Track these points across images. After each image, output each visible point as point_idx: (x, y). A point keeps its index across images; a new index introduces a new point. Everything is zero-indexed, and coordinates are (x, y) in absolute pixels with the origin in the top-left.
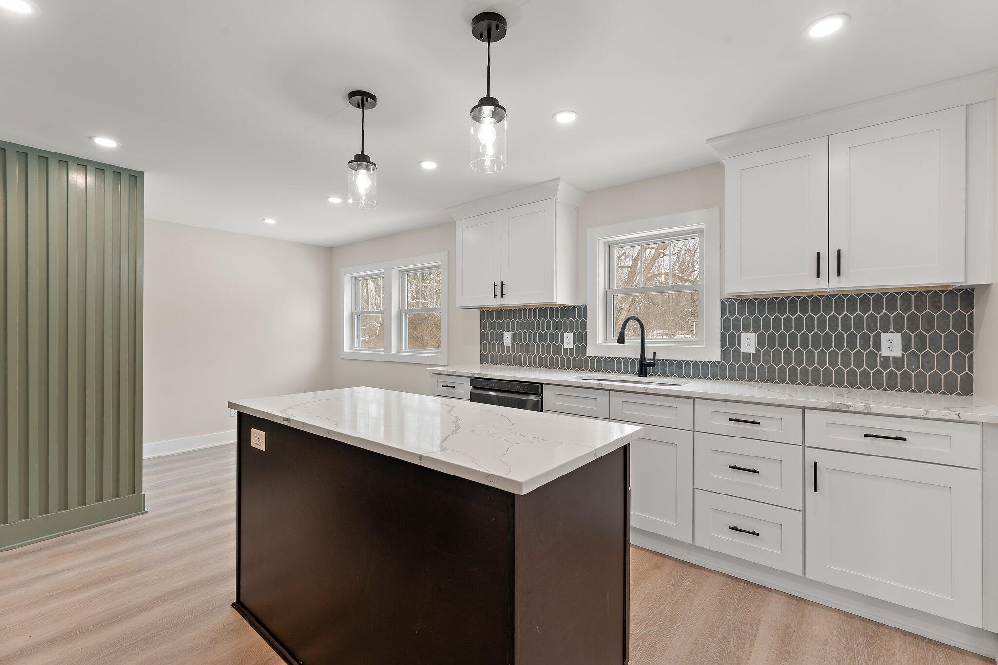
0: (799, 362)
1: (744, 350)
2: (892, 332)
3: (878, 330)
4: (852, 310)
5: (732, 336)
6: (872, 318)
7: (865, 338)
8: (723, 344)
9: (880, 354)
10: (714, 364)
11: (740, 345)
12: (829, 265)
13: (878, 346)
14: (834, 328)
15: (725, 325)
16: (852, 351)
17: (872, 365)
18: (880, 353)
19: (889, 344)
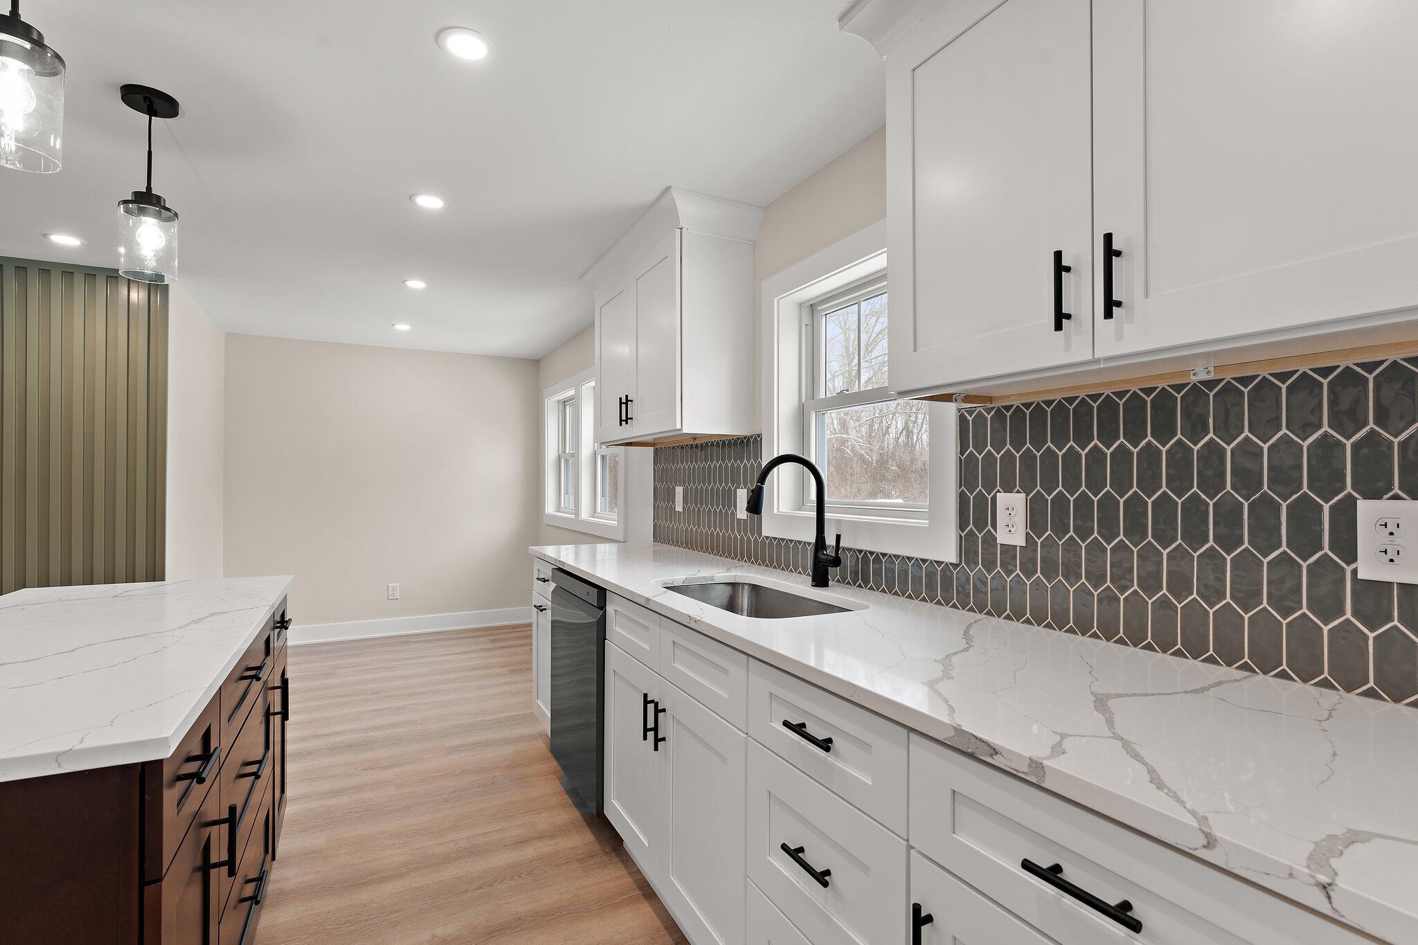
1: (1002, 538)
2: (1396, 497)
3: (1349, 489)
4: (1265, 426)
5: (980, 503)
6: (1327, 450)
7: (1304, 516)
8: (962, 524)
9: (1355, 572)
10: (946, 570)
11: (995, 525)
12: (1083, 289)
13: (1347, 546)
14: (1212, 484)
15: (967, 473)
16: (1265, 557)
17: (1329, 608)
18: (1353, 566)
19: (1382, 539)
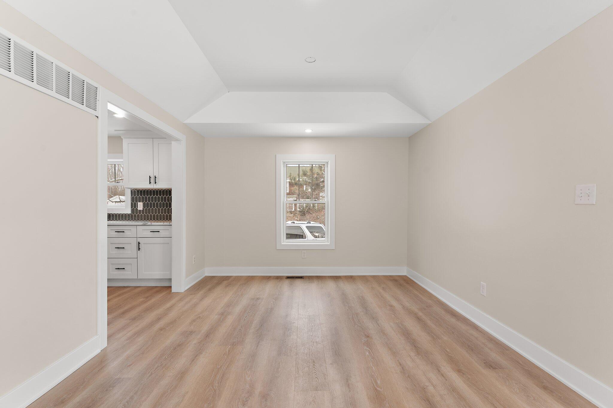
0: (156, 213)
1: (139, 209)
5: (135, 204)
8: (132, 207)
10: (129, 215)
11: (137, 207)
12: (152, 180)
15: (132, 199)
